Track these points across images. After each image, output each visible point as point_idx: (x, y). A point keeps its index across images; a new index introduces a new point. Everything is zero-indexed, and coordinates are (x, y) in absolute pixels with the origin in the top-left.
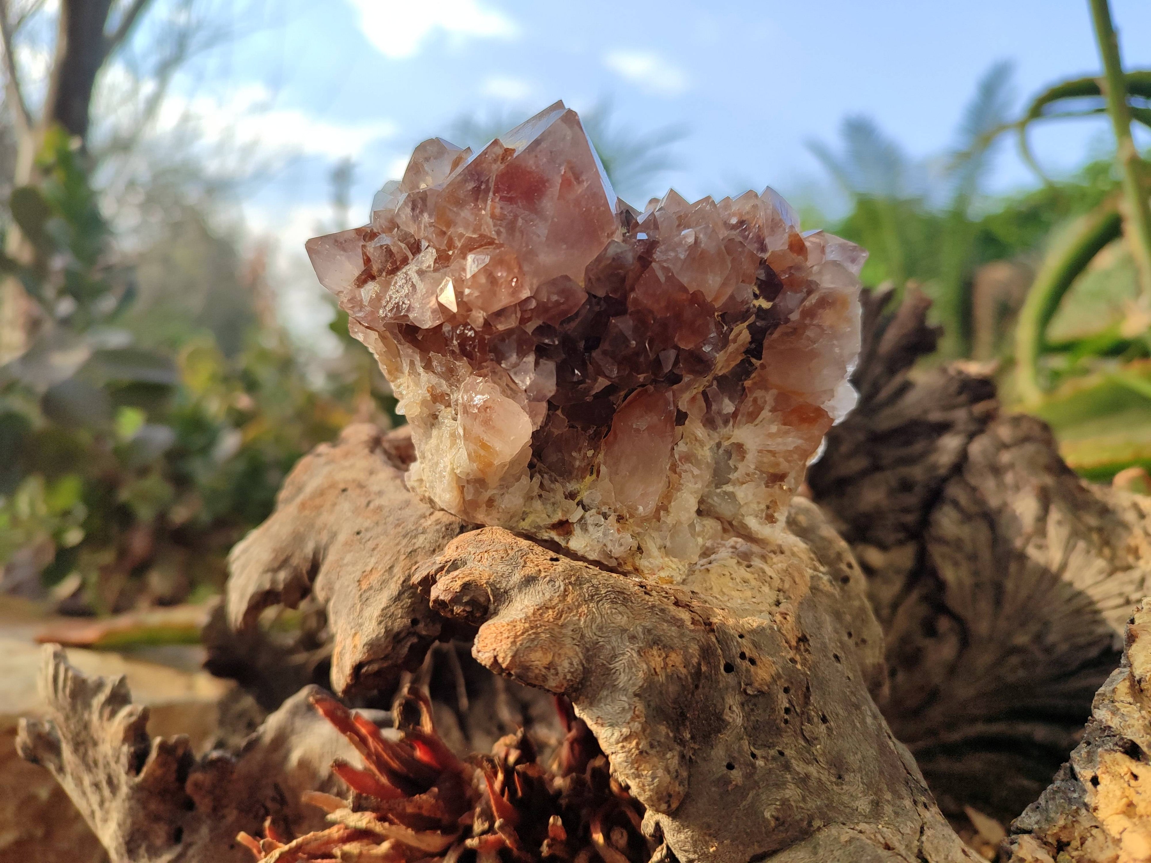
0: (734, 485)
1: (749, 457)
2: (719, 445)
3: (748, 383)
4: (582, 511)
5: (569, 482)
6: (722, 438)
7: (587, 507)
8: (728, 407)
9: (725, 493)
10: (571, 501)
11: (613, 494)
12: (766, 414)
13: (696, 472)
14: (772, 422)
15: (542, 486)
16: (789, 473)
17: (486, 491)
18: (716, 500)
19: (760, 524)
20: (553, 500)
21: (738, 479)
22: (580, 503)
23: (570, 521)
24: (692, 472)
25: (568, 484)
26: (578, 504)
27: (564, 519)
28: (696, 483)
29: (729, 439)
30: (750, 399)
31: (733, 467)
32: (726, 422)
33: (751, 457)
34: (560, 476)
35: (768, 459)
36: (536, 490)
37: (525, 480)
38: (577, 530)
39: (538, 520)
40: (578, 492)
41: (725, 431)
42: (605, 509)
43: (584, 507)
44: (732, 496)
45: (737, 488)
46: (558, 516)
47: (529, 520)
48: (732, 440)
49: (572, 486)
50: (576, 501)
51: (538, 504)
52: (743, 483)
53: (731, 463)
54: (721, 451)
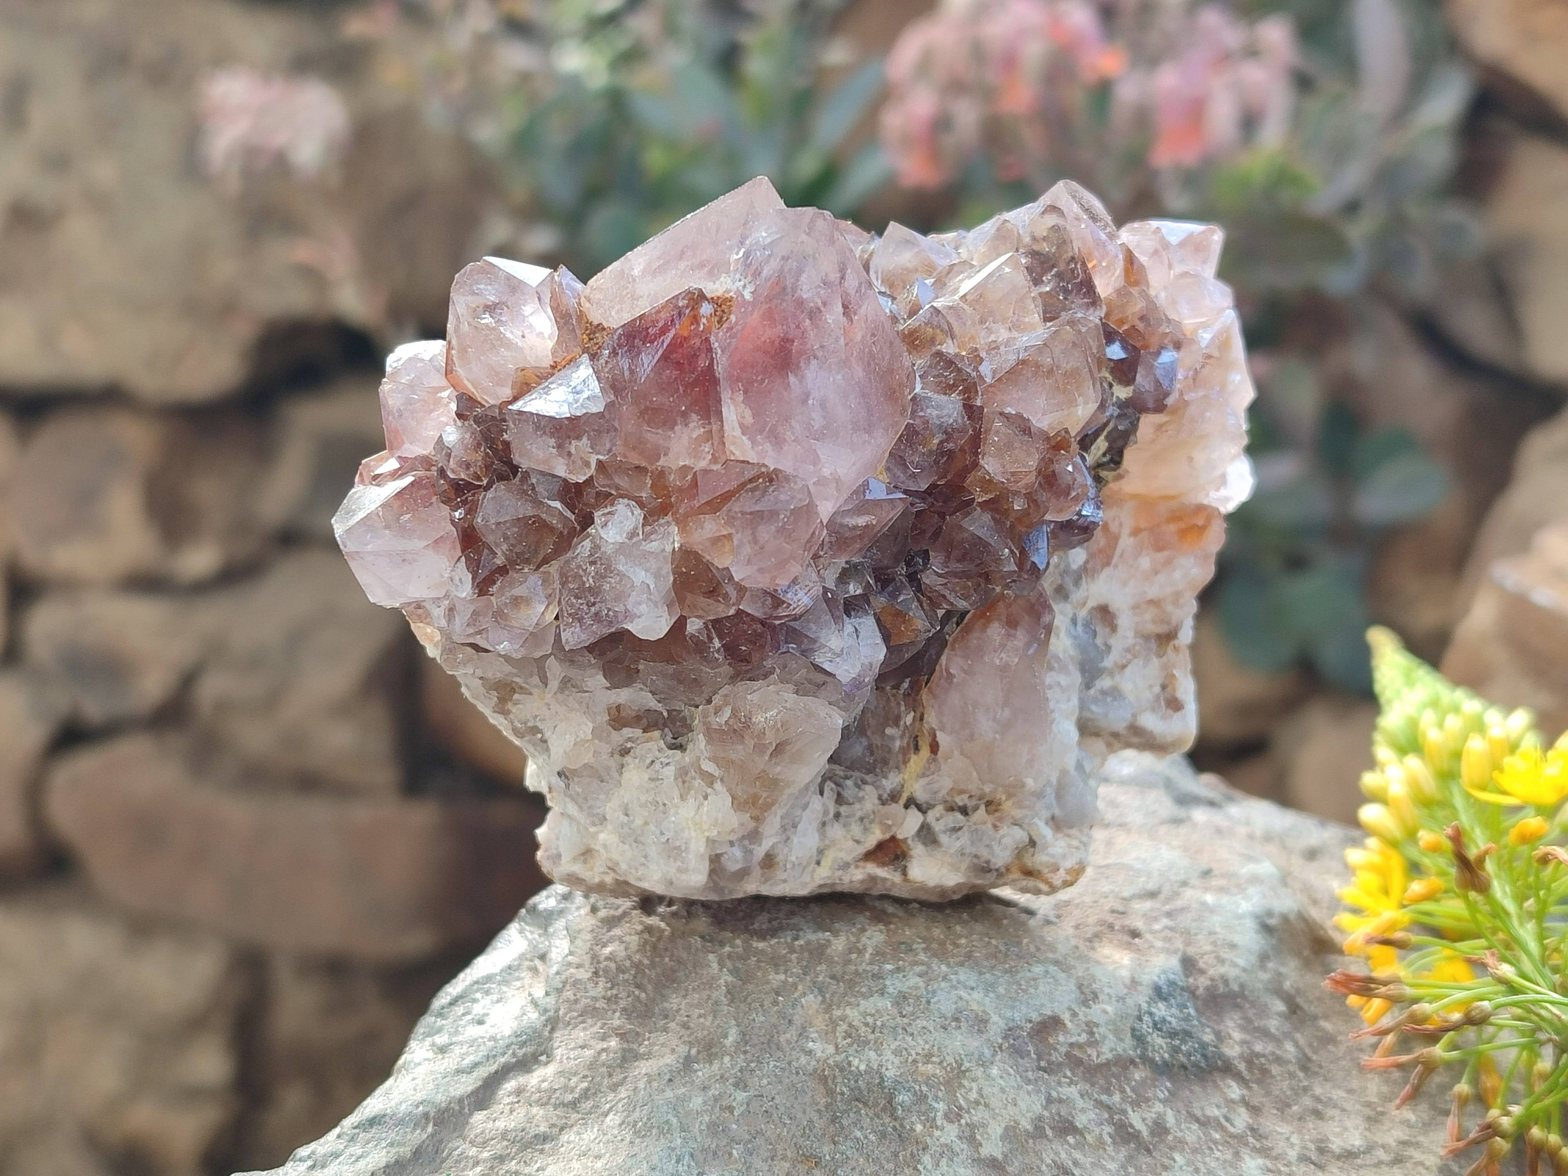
0: (1111, 674)
1: (1123, 622)
2: (1074, 621)
4: (920, 814)
5: (886, 778)
6: (1076, 608)
7: (924, 806)
8: (1077, 557)
9: (1104, 693)
10: (894, 805)
11: (975, 774)
12: (1125, 543)
13: (1063, 680)
14: (1137, 552)
15: (839, 799)
16: (1182, 622)
17: (760, 845)
18: (1095, 712)
19: (1164, 718)
20: (859, 814)
21: (1116, 663)
22: (911, 803)
23: (900, 837)
24: (1059, 684)
25: (884, 781)
26: (906, 806)
27: (887, 836)
28: (1069, 700)
29: (1084, 604)
31: (1104, 648)
32: (1077, 582)
33: (1125, 621)
34: (869, 772)
35: (1149, 614)
36: (831, 809)
38: (918, 850)
39: (842, 855)
40: (903, 786)
41: (1077, 596)
42: (963, 800)
43: (919, 808)
44: (1115, 693)
45: (1118, 678)
46: (876, 836)
48: (1091, 603)
49: (890, 782)
50: (903, 801)
51: (836, 831)
52: (1124, 667)
53: (1099, 641)
54: (1080, 628)
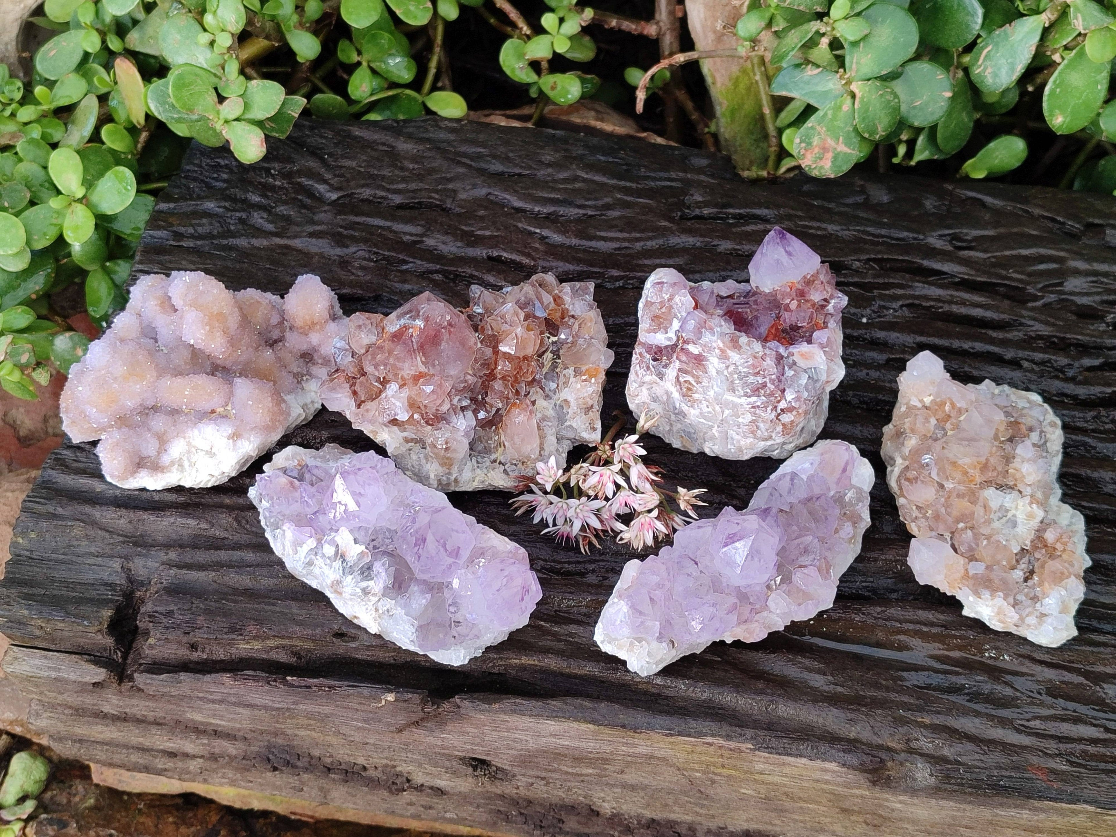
0: (570, 421)
1: (572, 404)
2: (555, 405)
3: (558, 370)
5: (491, 455)
6: (556, 401)
7: (504, 464)
8: (553, 386)
9: (567, 427)
10: (495, 464)
11: (516, 453)
12: (572, 379)
13: (550, 424)
14: (577, 382)
15: (478, 462)
17: (452, 476)
18: (564, 433)
20: (486, 467)
21: (570, 417)
22: (500, 463)
24: (548, 425)
25: (491, 457)
28: (552, 429)
29: (559, 400)
30: (562, 376)
31: (566, 413)
32: (555, 393)
34: (486, 454)
35: (581, 401)
36: (476, 465)
37: (469, 463)
39: (481, 478)
40: (498, 458)
41: (555, 397)
42: (514, 462)
44: (571, 426)
45: (572, 422)
47: (476, 480)
48: (561, 400)
49: (493, 457)
50: (498, 462)
51: (478, 471)
52: (574, 418)
53: (564, 411)
54: (557, 408)
